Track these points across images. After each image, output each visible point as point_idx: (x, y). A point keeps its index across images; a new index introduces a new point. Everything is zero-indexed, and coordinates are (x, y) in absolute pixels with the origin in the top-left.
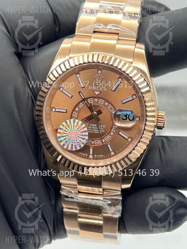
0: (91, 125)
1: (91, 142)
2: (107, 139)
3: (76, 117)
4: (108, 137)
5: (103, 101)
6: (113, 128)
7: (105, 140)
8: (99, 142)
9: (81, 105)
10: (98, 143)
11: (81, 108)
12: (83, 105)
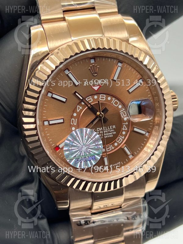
0: (98, 129)
2: (119, 142)
3: (76, 124)
4: (120, 138)
6: (124, 125)
7: (118, 143)
8: (111, 147)
9: (79, 108)
10: (110, 149)
11: (79, 111)
12: (81, 108)
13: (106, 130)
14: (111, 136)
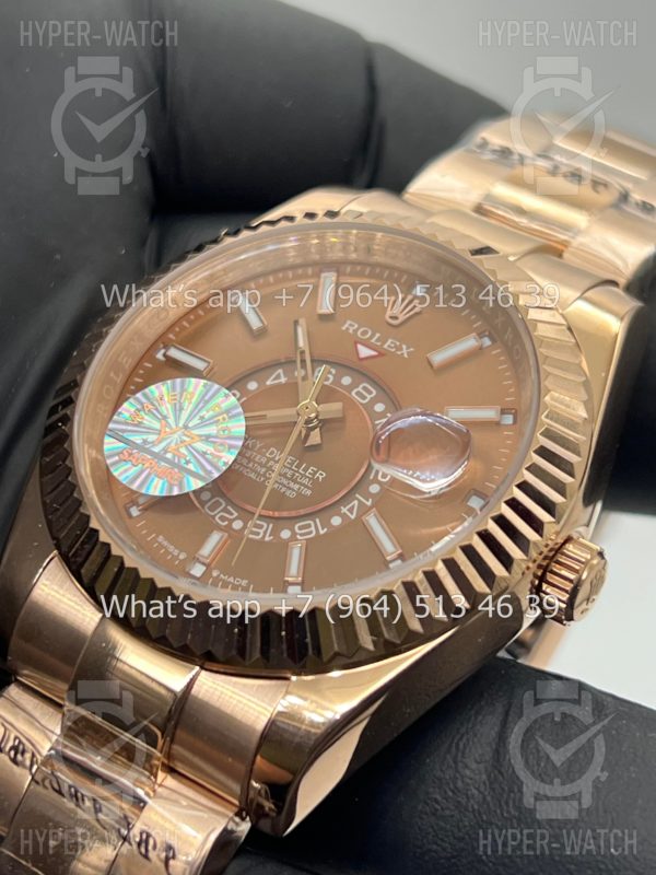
0: (272, 453)
1: (231, 521)
2: (302, 535)
4: (313, 528)
5: (370, 393)
6: (356, 502)
7: (293, 534)
8: (265, 533)
9: (278, 377)
10: (257, 533)
11: (272, 385)
12: (283, 380)
13: (290, 469)
14: (288, 493)
